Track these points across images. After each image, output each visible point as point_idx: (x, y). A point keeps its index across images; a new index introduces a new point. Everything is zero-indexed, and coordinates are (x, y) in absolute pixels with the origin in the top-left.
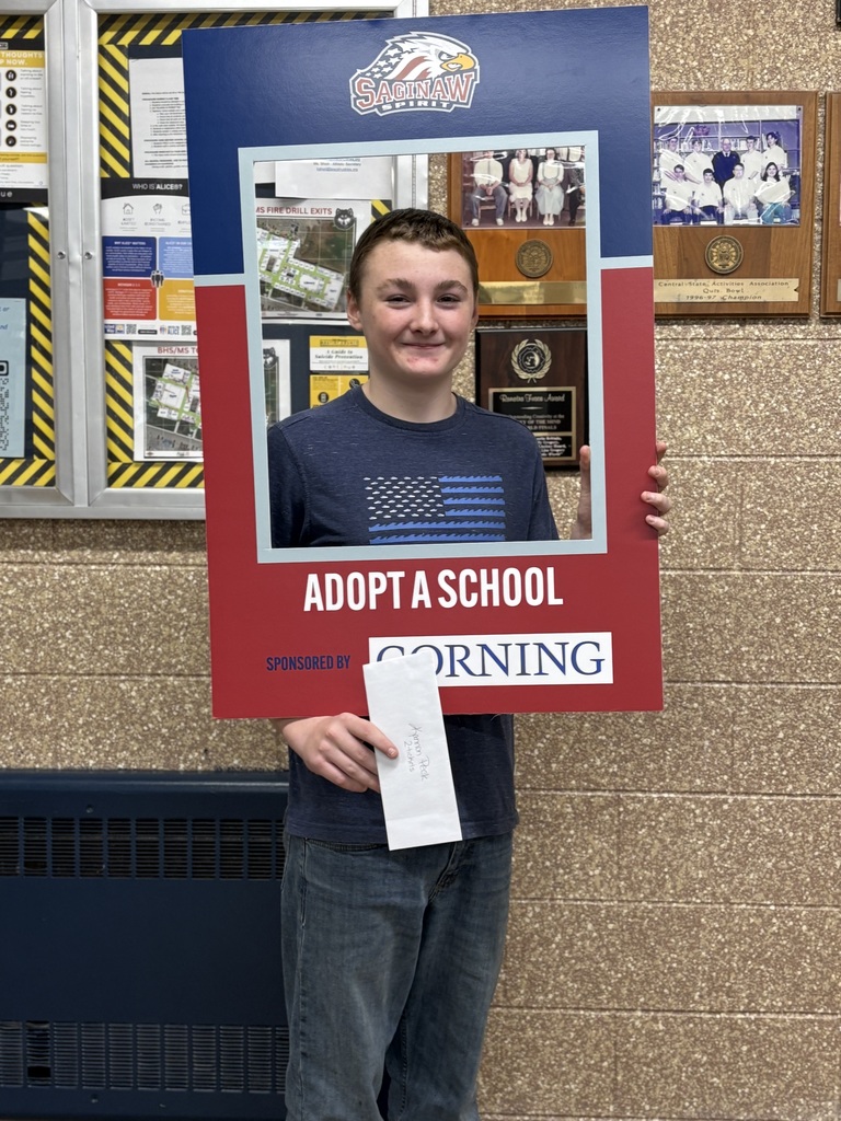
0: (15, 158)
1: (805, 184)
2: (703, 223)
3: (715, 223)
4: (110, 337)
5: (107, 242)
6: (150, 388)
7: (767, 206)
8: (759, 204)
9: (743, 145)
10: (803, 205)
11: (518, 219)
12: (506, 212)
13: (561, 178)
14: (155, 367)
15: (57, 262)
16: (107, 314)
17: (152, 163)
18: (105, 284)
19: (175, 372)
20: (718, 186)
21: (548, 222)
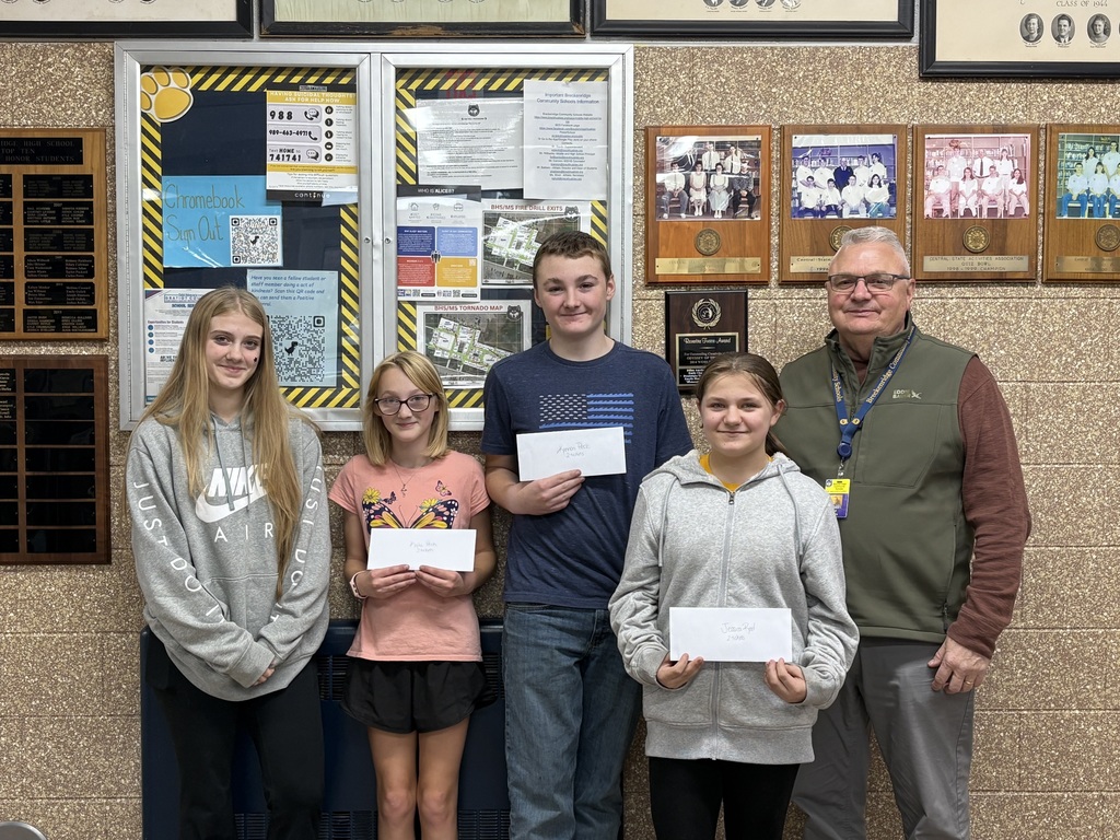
0: (332, 169)
1: (899, 190)
2: (828, 217)
3: (836, 217)
4: (400, 299)
5: (400, 230)
6: (429, 335)
7: (873, 205)
8: (867, 204)
9: (855, 162)
10: (898, 204)
11: (696, 214)
12: (688, 209)
13: (726, 185)
14: (433, 320)
15: (364, 244)
16: (399, 283)
17: (433, 174)
18: (398, 260)
19: (447, 323)
20: (837, 191)
21: (718, 216)
